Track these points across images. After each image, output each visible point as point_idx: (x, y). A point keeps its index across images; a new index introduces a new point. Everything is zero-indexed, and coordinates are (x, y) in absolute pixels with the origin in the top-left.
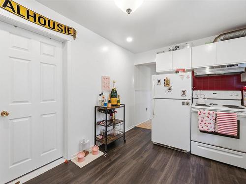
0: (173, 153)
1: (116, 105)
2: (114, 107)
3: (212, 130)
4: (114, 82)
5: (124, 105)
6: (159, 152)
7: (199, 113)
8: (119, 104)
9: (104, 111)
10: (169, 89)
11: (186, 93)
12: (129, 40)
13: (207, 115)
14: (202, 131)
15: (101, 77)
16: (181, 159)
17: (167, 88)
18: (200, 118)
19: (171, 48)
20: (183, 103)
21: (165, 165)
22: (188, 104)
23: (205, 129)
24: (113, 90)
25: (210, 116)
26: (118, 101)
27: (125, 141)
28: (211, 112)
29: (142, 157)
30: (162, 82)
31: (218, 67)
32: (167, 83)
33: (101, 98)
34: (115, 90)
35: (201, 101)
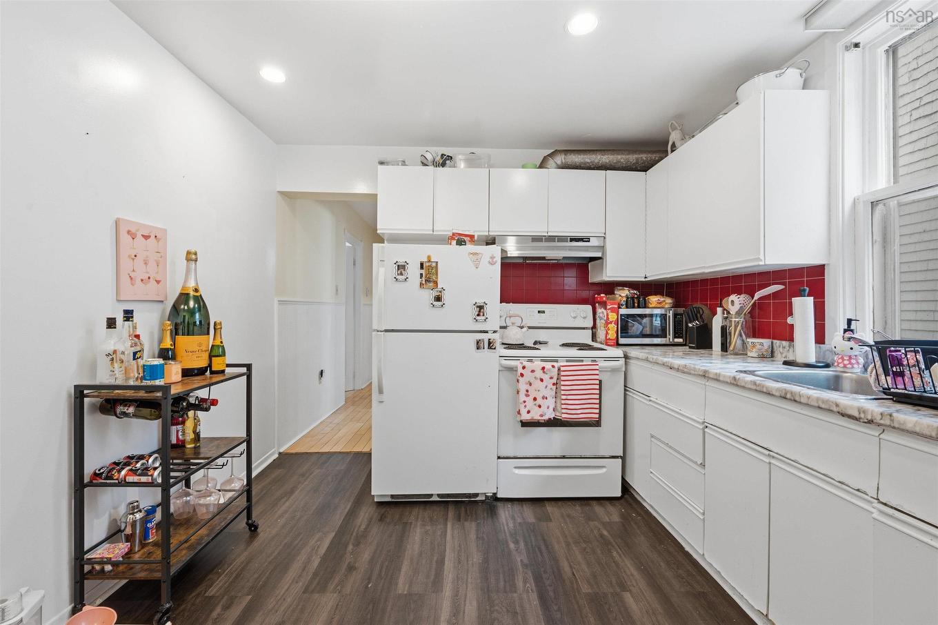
0: (451, 514)
1: (201, 372)
2: (196, 381)
3: (550, 415)
4: (191, 257)
5: (249, 367)
6: (406, 526)
7: (520, 370)
8: (217, 364)
9: (141, 404)
10: (438, 299)
11: (488, 309)
12: (273, 75)
13: (539, 374)
14: (525, 424)
15: (111, 223)
16: (478, 525)
17: (428, 295)
18: (523, 386)
19: (429, 157)
20: (479, 344)
21: (441, 562)
22: (491, 345)
23: (535, 415)
24: (184, 297)
25: (546, 377)
26: (216, 352)
27: (253, 528)
28: (548, 365)
29: (351, 568)
30: (414, 272)
31: (551, 239)
32: (429, 274)
33: (118, 341)
34: (199, 299)
35: (514, 335)
